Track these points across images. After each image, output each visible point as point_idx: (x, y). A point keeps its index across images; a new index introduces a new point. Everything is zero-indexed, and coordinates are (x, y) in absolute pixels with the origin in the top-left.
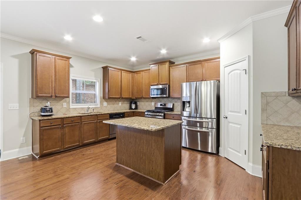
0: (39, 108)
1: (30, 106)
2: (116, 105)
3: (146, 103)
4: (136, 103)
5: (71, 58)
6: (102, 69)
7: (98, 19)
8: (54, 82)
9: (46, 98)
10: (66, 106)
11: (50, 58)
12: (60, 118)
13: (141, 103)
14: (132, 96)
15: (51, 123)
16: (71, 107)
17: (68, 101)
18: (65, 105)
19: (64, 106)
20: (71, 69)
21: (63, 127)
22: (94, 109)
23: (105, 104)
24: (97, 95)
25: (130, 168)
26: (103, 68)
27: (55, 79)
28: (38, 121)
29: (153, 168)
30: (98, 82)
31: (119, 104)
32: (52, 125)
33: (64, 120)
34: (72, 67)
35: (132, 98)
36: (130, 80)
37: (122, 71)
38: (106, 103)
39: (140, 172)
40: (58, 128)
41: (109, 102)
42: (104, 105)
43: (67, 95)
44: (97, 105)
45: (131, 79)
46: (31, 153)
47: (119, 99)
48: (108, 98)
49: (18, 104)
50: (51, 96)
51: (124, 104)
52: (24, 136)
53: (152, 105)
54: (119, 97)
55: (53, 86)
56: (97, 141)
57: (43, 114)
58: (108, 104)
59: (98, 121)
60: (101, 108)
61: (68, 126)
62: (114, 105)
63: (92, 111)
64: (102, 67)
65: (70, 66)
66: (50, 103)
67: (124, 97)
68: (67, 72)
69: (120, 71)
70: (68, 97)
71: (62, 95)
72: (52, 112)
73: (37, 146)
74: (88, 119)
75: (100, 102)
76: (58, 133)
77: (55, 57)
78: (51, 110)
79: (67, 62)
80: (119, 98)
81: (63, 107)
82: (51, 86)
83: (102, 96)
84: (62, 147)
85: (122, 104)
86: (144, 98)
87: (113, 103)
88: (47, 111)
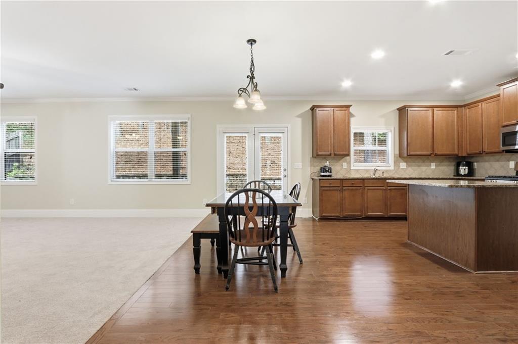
0: (319, 168)
1: (311, 166)
2: (424, 168)
3: (494, 163)
4: (470, 165)
5: (351, 106)
6: (398, 111)
7: (378, 54)
8: (332, 138)
9: (325, 157)
10: (346, 167)
11: (328, 110)
12: (339, 179)
13: (482, 164)
14: (458, 151)
15: (330, 184)
16: (352, 168)
17: (348, 161)
18: (345, 165)
19: (344, 167)
20: (352, 120)
21: (341, 191)
22: (383, 172)
23: (403, 165)
24: (390, 153)
25: (426, 248)
26: (399, 109)
27: (334, 134)
28: (318, 181)
29: (458, 249)
30: (391, 131)
31: (430, 166)
32: (331, 186)
33: (344, 182)
34: (353, 116)
35: (460, 155)
36: (453, 121)
37: (435, 109)
38: (405, 163)
39: (440, 254)
40: (337, 190)
41: (410, 162)
42: (401, 167)
43: (346, 153)
44: (390, 166)
45: (456, 120)
46: (311, 215)
47: (429, 157)
48: (408, 155)
49: (301, 164)
50: (330, 155)
51: (442, 166)
52: (305, 197)
53: (510, 167)
54: (428, 153)
55: (332, 142)
56: (386, 216)
57: (322, 174)
58: (408, 166)
59: (389, 188)
60: (396, 172)
61: (348, 190)
62: (421, 168)
63: (381, 175)
64: (397, 109)
65: (350, 115)
66: (329, 162)
67: (439, 153)
68: (347, 124)
69: (431, 109)
70: (348, 155)
71: (341, 153)
72: (331, 172)
73: (317, 210)
74: (373, 184)
75: (394, 162)
76: (337, 196)
77: (333, 108)
78: (330, 170)
79: (347, 111)
80: (430, 155)
81: (342, 168)
82: (329, 142)
83: (397, 152)
84: (342, 214)
85: (436, 166)
86: (487, 153)
87: (417, 163)
88: (326, 171)
